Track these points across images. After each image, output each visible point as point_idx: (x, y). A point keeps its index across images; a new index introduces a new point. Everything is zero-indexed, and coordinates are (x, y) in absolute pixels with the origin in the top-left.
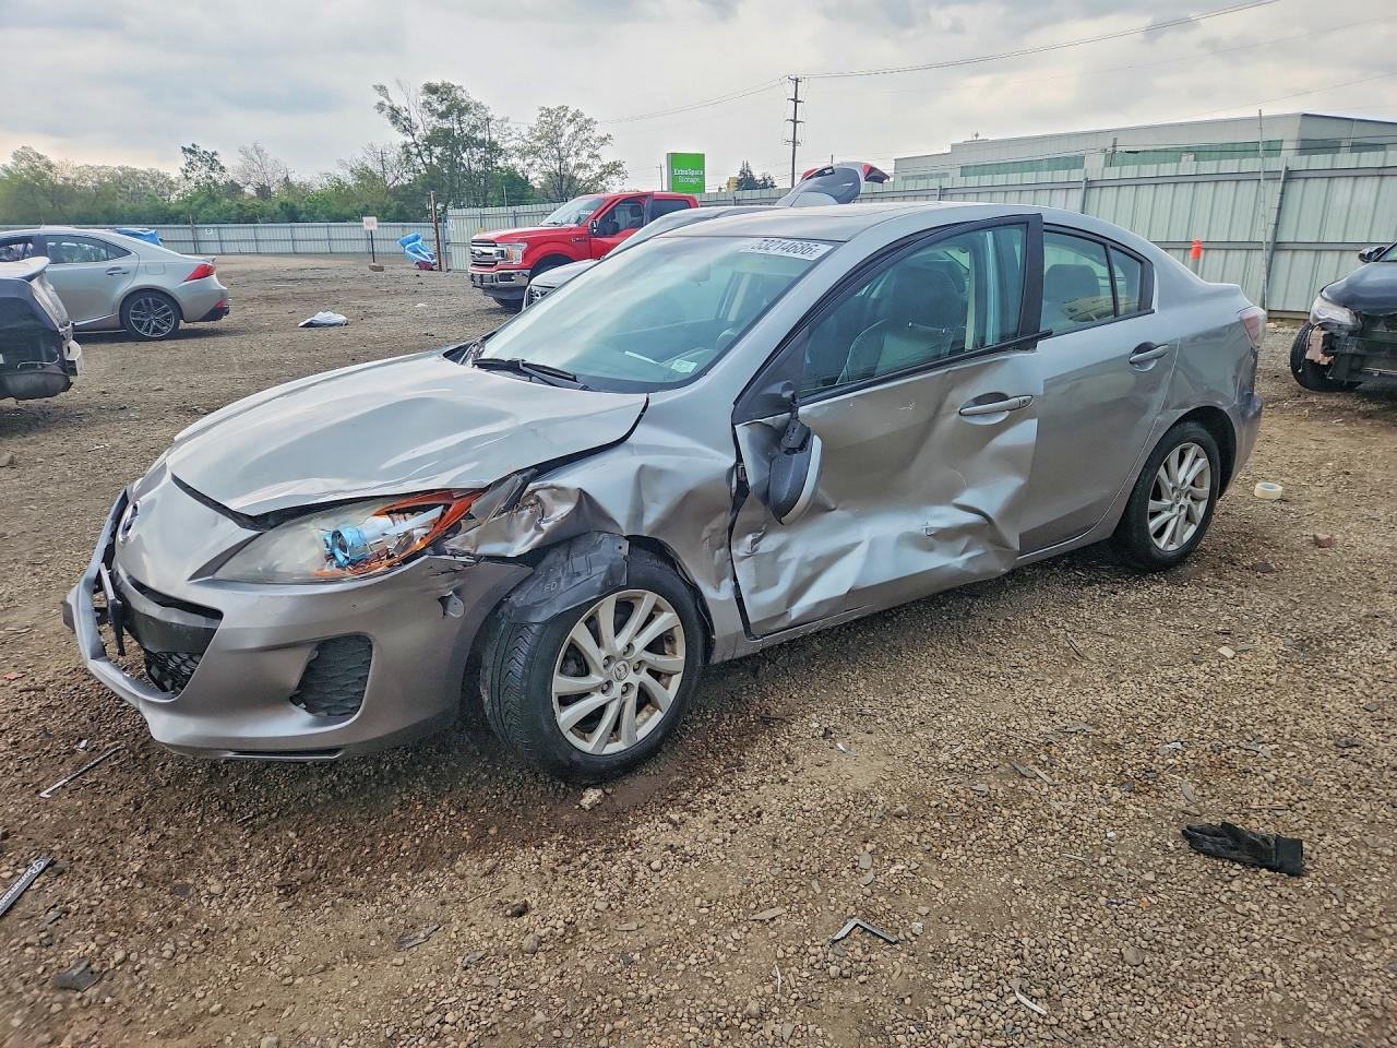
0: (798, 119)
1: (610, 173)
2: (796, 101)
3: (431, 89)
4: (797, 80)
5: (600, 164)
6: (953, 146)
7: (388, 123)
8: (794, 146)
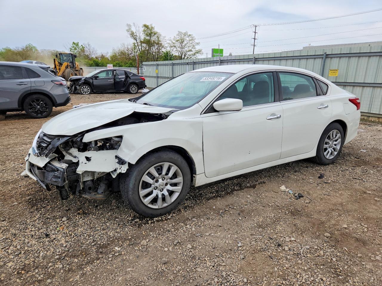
0: (256, 38)
1: (198, 53)
2: (255, 33)
3: (145, 26)
4: (256, 26)
5: (195, 50)
6: (304, 48)
7: (129, 36)
8: (254, 46)
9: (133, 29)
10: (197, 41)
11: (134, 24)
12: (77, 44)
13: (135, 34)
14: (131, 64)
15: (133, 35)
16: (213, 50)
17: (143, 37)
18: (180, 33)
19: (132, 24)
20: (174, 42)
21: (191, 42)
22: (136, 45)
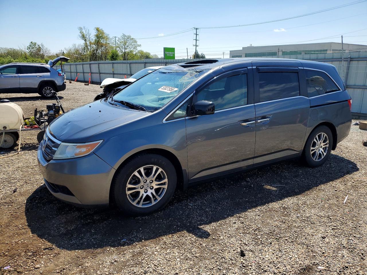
0: (197, 39)
2: (196, 34)
8: (196, 47)
9: (84, 32)
10: (138, 43)
12: (35, 44)
16: (164, 48)
17: (93, 38)
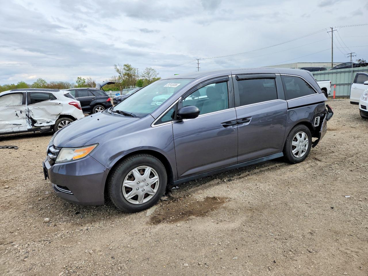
2: (198, 64)
3: (125, 65)
4: (198, 59)
7: (116, 71)
9: (118, 67)
10: (157, 72)
11: (118, 64)
13: (120, 70)
14: (117, 89)
15: (118, 71)
17: (124, 72)
18: (147, 68)
19: (117, 64)
20: (144, 74)
21: (154, 73)
22: (121, 77)
